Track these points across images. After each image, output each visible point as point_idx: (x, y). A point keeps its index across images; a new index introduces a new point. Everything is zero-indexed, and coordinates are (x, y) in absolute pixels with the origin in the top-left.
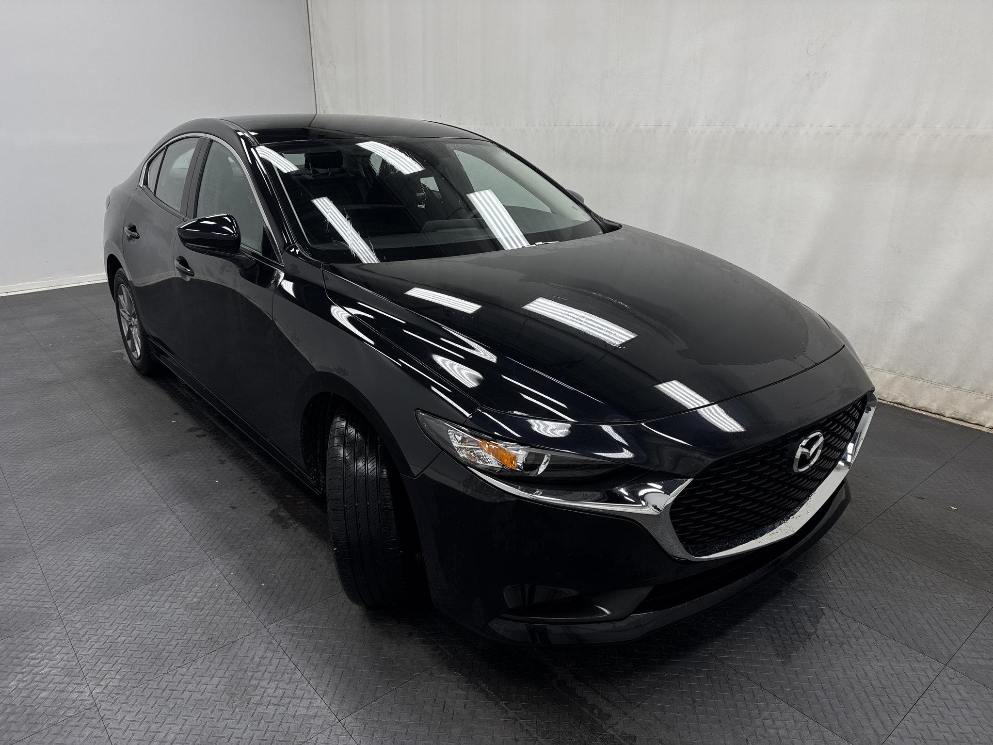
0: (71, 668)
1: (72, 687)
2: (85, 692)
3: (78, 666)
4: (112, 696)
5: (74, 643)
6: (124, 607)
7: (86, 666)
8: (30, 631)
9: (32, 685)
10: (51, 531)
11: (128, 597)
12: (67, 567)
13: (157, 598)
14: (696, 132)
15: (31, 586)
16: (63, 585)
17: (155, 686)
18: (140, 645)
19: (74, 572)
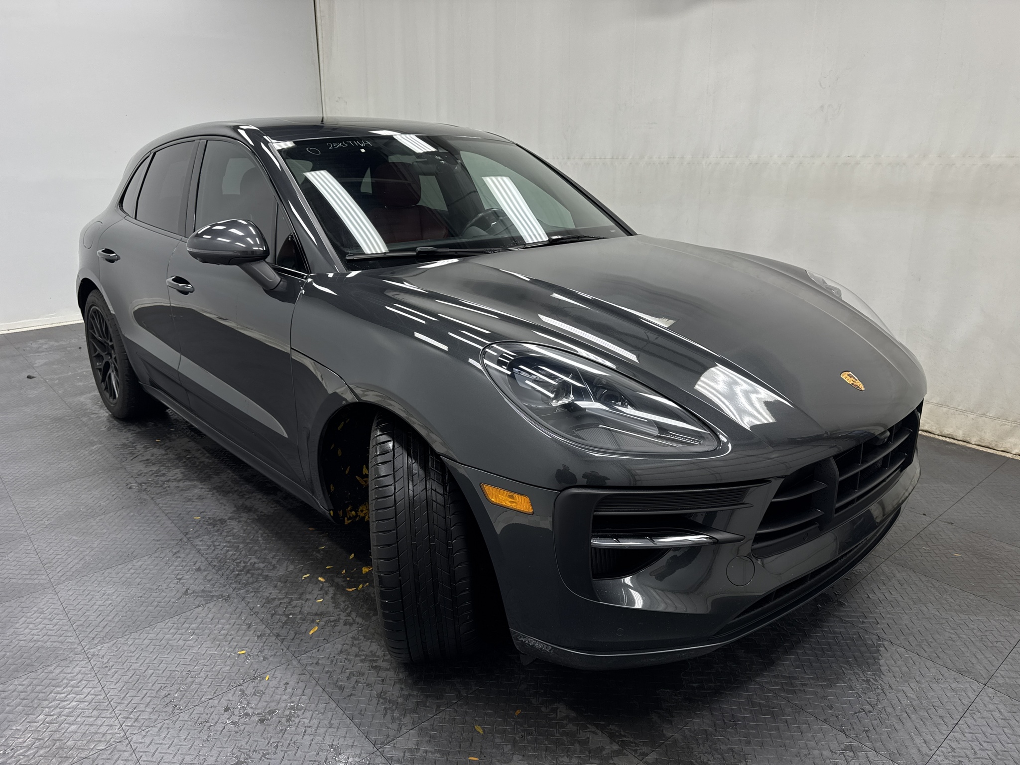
0: (98, 702)
1: (101, 721)
2: (115, 725)
3: (106, 699)
4: (144, 728)
5: (100, 677)
6: (150, 641)
7: (114, 700)
8: (55, 665)
9: (60, 719)
10: (70, 566)
11: (153, 630)
12: (88, 602)
13: (184, 631)
14: (710, 163)
15: (52, 621)
16: (84, 619)
17: (186, 719)
18: (168, 678)
19: (95, 607)
